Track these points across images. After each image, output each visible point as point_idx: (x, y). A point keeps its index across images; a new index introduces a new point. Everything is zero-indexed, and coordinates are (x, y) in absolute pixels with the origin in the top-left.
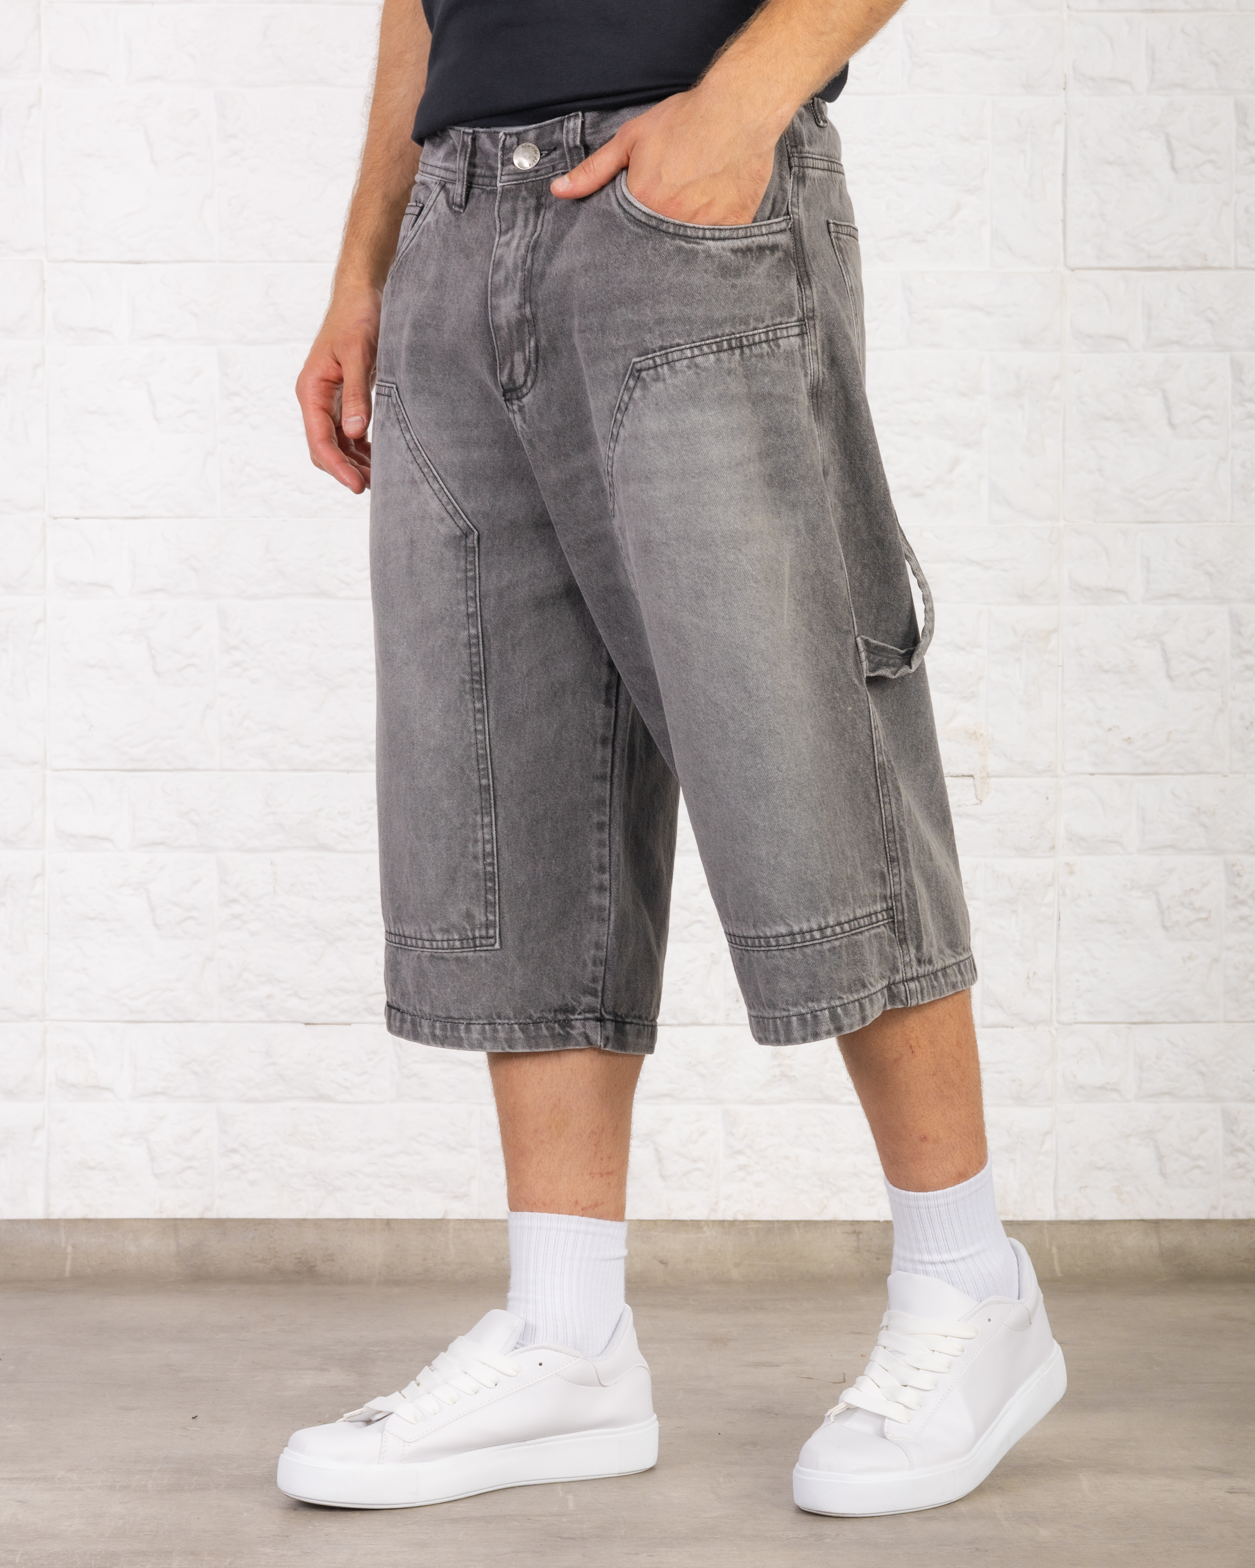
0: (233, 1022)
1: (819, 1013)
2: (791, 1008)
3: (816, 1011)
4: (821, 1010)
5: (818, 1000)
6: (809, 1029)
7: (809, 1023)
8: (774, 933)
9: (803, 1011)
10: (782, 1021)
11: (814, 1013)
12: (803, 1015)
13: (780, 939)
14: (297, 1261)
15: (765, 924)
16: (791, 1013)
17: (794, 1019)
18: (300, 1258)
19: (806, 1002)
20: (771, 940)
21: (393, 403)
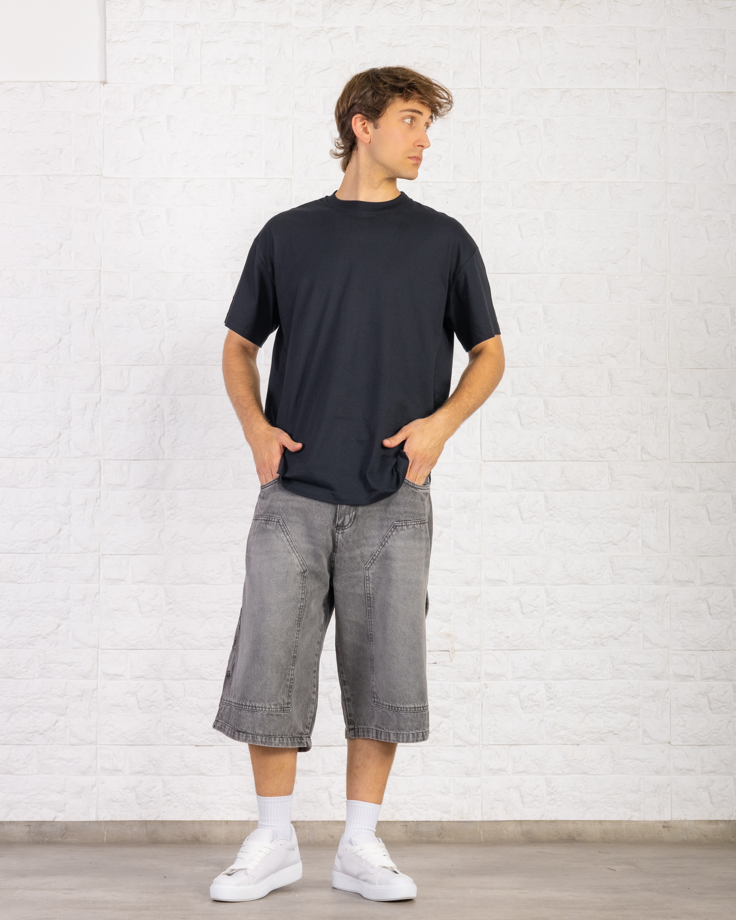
2: (410, 731)
3: (418, 733)
4: (420, 733)
5: (419, 730)
7: (416, 736)
9: (414, 732)
13: (411, 709)
16: (410, 733)
17: (411, 735)
19: (416, 730)
21: (280, 525)
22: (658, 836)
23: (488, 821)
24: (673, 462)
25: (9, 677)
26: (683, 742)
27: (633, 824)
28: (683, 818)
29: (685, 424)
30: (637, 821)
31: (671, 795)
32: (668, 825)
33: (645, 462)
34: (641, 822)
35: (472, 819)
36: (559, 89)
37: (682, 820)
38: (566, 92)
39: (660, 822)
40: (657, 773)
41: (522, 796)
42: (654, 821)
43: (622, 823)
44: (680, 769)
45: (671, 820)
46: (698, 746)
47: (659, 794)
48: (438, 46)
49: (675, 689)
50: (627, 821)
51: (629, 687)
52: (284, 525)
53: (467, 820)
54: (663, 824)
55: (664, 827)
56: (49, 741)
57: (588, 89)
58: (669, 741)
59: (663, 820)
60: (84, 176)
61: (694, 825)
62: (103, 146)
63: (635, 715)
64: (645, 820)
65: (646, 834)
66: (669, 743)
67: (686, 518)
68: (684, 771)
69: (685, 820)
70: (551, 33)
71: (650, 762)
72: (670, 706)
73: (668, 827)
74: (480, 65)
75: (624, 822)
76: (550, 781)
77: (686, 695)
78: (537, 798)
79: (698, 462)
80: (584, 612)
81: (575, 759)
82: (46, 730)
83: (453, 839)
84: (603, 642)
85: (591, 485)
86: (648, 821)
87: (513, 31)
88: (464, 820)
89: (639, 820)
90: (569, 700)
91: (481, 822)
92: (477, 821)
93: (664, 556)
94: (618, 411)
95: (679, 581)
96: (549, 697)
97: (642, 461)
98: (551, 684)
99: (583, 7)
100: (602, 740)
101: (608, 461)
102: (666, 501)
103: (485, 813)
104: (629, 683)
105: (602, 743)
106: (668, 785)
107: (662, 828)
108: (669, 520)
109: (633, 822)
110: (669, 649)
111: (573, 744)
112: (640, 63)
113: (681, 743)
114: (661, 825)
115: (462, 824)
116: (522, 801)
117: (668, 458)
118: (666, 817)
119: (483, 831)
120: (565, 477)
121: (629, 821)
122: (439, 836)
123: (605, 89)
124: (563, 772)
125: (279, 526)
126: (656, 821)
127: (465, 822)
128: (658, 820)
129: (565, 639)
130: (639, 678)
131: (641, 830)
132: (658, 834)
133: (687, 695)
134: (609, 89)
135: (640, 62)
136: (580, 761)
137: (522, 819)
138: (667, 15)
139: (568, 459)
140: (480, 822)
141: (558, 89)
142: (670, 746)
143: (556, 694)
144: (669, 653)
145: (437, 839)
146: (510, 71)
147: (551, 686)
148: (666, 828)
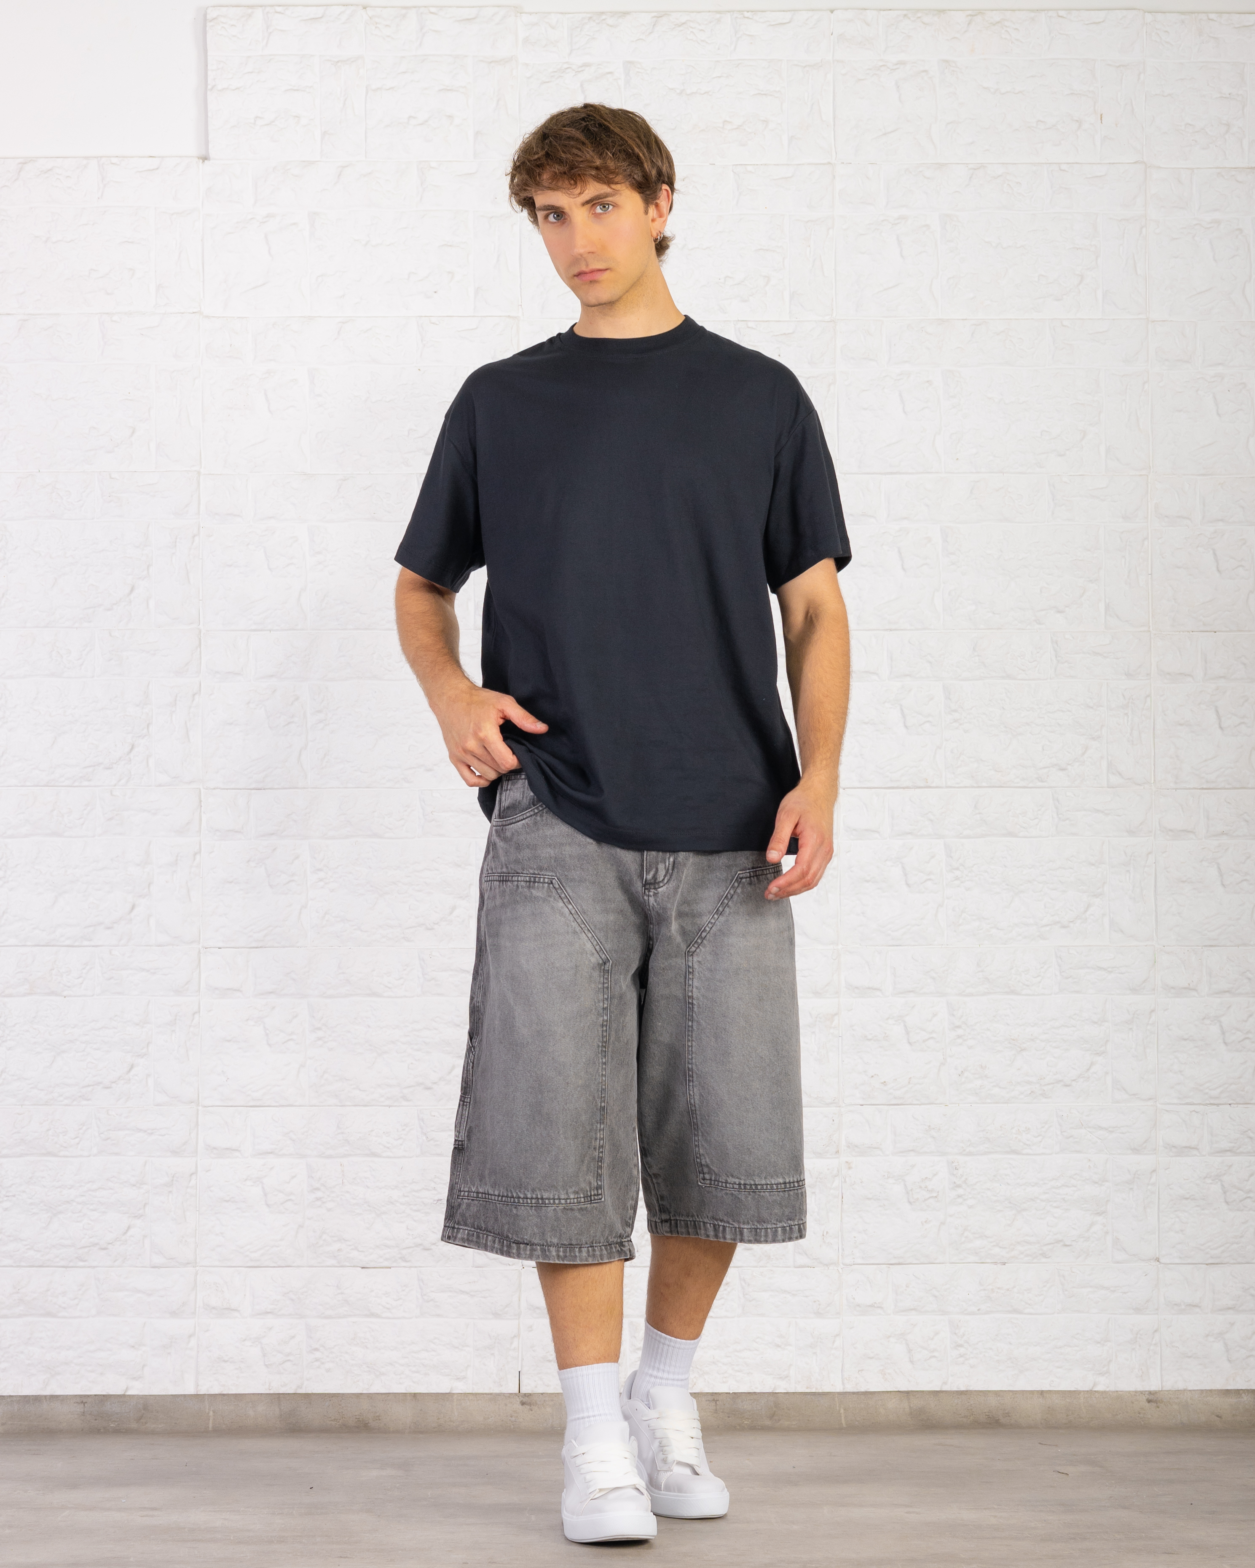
0: (316, 1267)
1: (793, 1227)
2: (778, 1223)
3: (792, 1226)
4: (794, 1225)
5: (794, 1220)
6: (787, 1235)
7: (788, 1232)
8: (776, 1182)
9: (785, 1225)
10: (772, 1231)
11: (790, 1227)
12: (785, 1227)
13: (779, 1185)
14: (356, 1420)
15: (772, 1177)
16: (778, 1226)
17: (780, 1229)
18: (359, 1419)
19: (787, 1220)
20: (774, 1186)
21: (555, 888)
22: (1139, 1416)
23: (854, 1393)
24: (1160, 789)
25: (49, 1154)
26: (1180, 1258)
27: (1097, 1396)
28: (1181, 1386)
29: (1181, 725)
30: (1105, 1392)
31: (1161, 1348)
32: (1155, 1399)
33: (1113, 788)
34: (1111, 1393)
35: (827, 1389)
36: (967, 164)
37: (1180, 1389)
38: (978, 169)
39: (1142, 1392)
40: (1138, 1310)
41: (910, 1351)
42: (1133, 1391)
43: (1079, 1395)
44: (1176, 1304)
45: (1160, 1390)
46: (1205, 1265)
47: (1140, 1346)
48: (762, 93)
49: (1166, 1169)
50: (1088, 1391)
51: (1089, 1166)
52: (562, 887)
53: (817, 1391)
54: (1147, 1396)
55: (1149, 1401)
56: (115, 1261)
57: (1015, 164)
58: (1157, 1256)
59: (1147, 1390)
60: (171, 314)
61: (1200, 1399)
62: (203, 264)
63: (1099, 1214)
64: (1117, 1390)
65: (1120, 1414)
66: (1158, 1260)
67: (1183, 882)
68: (1183, 1307)
69: (1185, 1390)
70: (953, 71)
71: (1125, 1293)
72: (1159, 1199)
73: (1156, 1402)
74: (834, 125)
75: (1082, 1394)
76: (957, 1326)
77: (1185, 1179)
78: (936, 1354)
79: (1203, 789)
80: (1014, 1040)
81: (999, 1288)
82: (111, 1242)
83: (794, 1423)
84: (1044, 1090)
85: (1024, 828)
86: (1122, 1391)
87: (889, 68)
88: (814, 1391)
89: (1108, 1390)
90: (989, 1189)
91: (841, 1395)
92: (835, 1392)
93: (1146, 946)
94: (1069, 704)
95: (1173, 988)
96: (955, 1183)
97: (1108, 787)
98: (958, 1162)
99: (1006, 26)
100: (1044, 1255)
101: (1051, 787)
102: (1150, 853)
103: (847, 1378)
104: (1090, 1160)
105: (1044, 1260)
106: (1156, 1331)
107: (1147, 1403)
108: (1155, 886)
109: (1097, 1394)
110: (1156, 1102)
111: (996, 1263)
112: (1101, 119)
113: (1177, 1261)
114: (1145, 1398)
115: (809, 1397)
116: (910, 1358)
117: (1152, 782)
118: (1153, 1385)
119: (845, 1409)
120: (980, 813)
121: (1091, 1392)
122: (772, 1417)
123: (1043, 163)
124: (979, 1310)
125: (554, 890)
126: (1136, 1392)
127: (814, 1394)
128: (1139, 1390)
129: (981, 1086)
130: (1106, 1150)
131: (1111, 1406)
132: (1139, 1413)
133: (1187, 1179)
134: (1050, 163)
135: (1103, 119)
136: (1008, 1290)
137: (910, 1389)
138: (1146, 39)
139: (984, 784)
140: (839, 1393)
141: (964, 164)
142: (1159, 1266)
143: (966, 1179)
144: (1157, 1109)
145: (768, 1423)
146: (885, 134)
147: (959, 1165)
148: (1153, 1404)
